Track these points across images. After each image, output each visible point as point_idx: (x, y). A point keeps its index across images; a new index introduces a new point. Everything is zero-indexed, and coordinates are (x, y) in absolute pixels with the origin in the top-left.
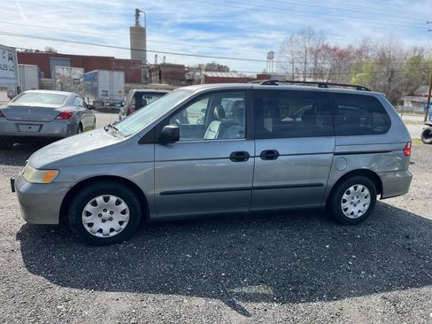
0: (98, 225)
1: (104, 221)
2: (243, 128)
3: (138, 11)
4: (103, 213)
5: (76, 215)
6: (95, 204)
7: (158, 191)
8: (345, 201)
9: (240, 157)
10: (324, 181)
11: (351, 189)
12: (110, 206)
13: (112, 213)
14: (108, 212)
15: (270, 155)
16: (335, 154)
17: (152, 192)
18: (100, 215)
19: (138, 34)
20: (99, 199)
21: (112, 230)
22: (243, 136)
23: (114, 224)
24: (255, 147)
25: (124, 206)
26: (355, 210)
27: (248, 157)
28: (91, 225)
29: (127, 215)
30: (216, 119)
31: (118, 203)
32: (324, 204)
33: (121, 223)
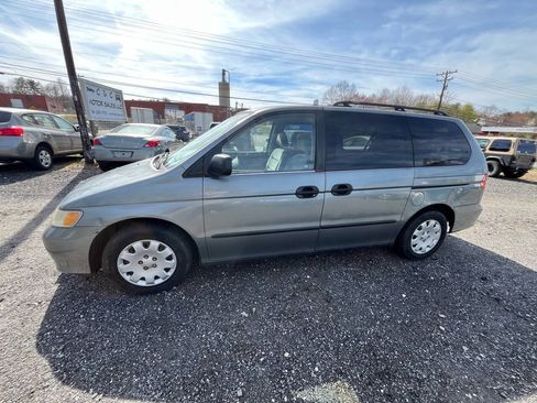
0: (139, 272)
1: (146, 268)
2: (312, 158)
3: (224, 71)
4: (144, 260)
5: (110, 263)
6: (132, 250)
7: (209, 234)
8: (415, 237)
9: (308, 192)
10: (397, 218)
11: (424, 224)
12: (152, 252)
13: (155, 259)
14: (150, 258)
15: (342, 190)
16: (413, 188)
17: (202, 236)
18: (141, 262)
19: (224, 88)
20: (137, 245)
21: (157, 277)
22: (312, 166)
23: (159, 271)
24: (326, 181)
25: (168, 251)
26: (423, 245)
27: (317, 192)
28: (130, 273)
29: (174, 261)
30: (279, 147)
31: (161, 248)
32: (393, 241)
33: (167, 270)
